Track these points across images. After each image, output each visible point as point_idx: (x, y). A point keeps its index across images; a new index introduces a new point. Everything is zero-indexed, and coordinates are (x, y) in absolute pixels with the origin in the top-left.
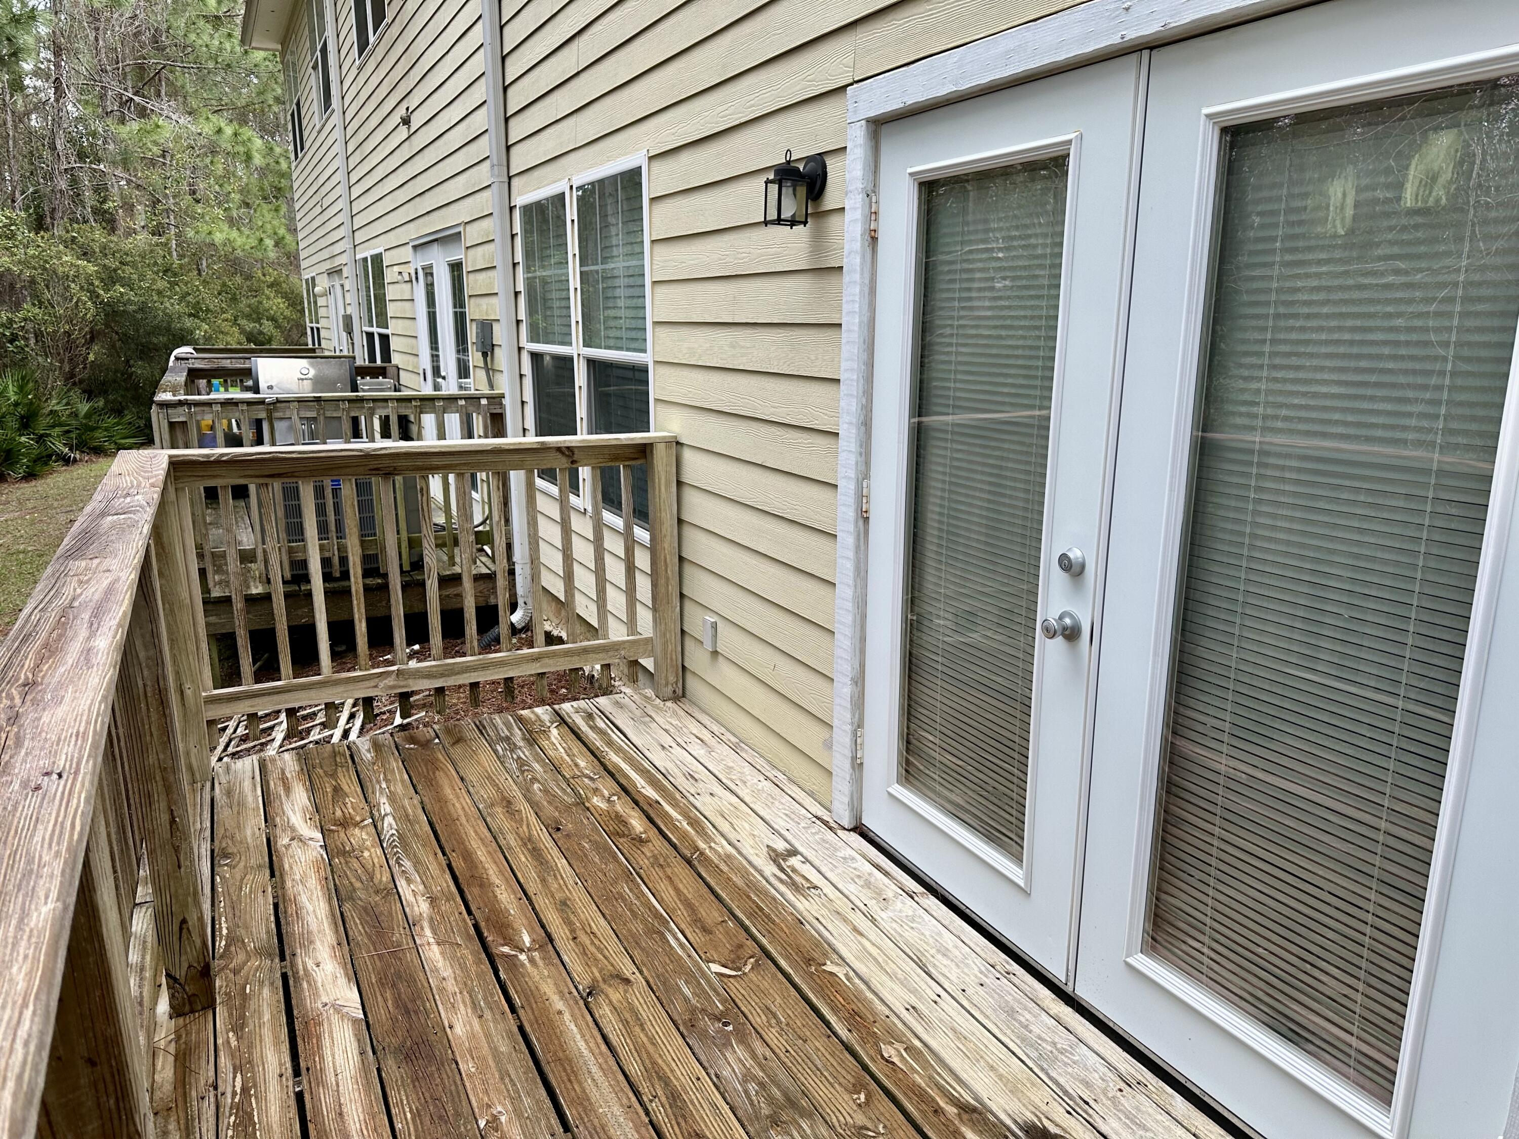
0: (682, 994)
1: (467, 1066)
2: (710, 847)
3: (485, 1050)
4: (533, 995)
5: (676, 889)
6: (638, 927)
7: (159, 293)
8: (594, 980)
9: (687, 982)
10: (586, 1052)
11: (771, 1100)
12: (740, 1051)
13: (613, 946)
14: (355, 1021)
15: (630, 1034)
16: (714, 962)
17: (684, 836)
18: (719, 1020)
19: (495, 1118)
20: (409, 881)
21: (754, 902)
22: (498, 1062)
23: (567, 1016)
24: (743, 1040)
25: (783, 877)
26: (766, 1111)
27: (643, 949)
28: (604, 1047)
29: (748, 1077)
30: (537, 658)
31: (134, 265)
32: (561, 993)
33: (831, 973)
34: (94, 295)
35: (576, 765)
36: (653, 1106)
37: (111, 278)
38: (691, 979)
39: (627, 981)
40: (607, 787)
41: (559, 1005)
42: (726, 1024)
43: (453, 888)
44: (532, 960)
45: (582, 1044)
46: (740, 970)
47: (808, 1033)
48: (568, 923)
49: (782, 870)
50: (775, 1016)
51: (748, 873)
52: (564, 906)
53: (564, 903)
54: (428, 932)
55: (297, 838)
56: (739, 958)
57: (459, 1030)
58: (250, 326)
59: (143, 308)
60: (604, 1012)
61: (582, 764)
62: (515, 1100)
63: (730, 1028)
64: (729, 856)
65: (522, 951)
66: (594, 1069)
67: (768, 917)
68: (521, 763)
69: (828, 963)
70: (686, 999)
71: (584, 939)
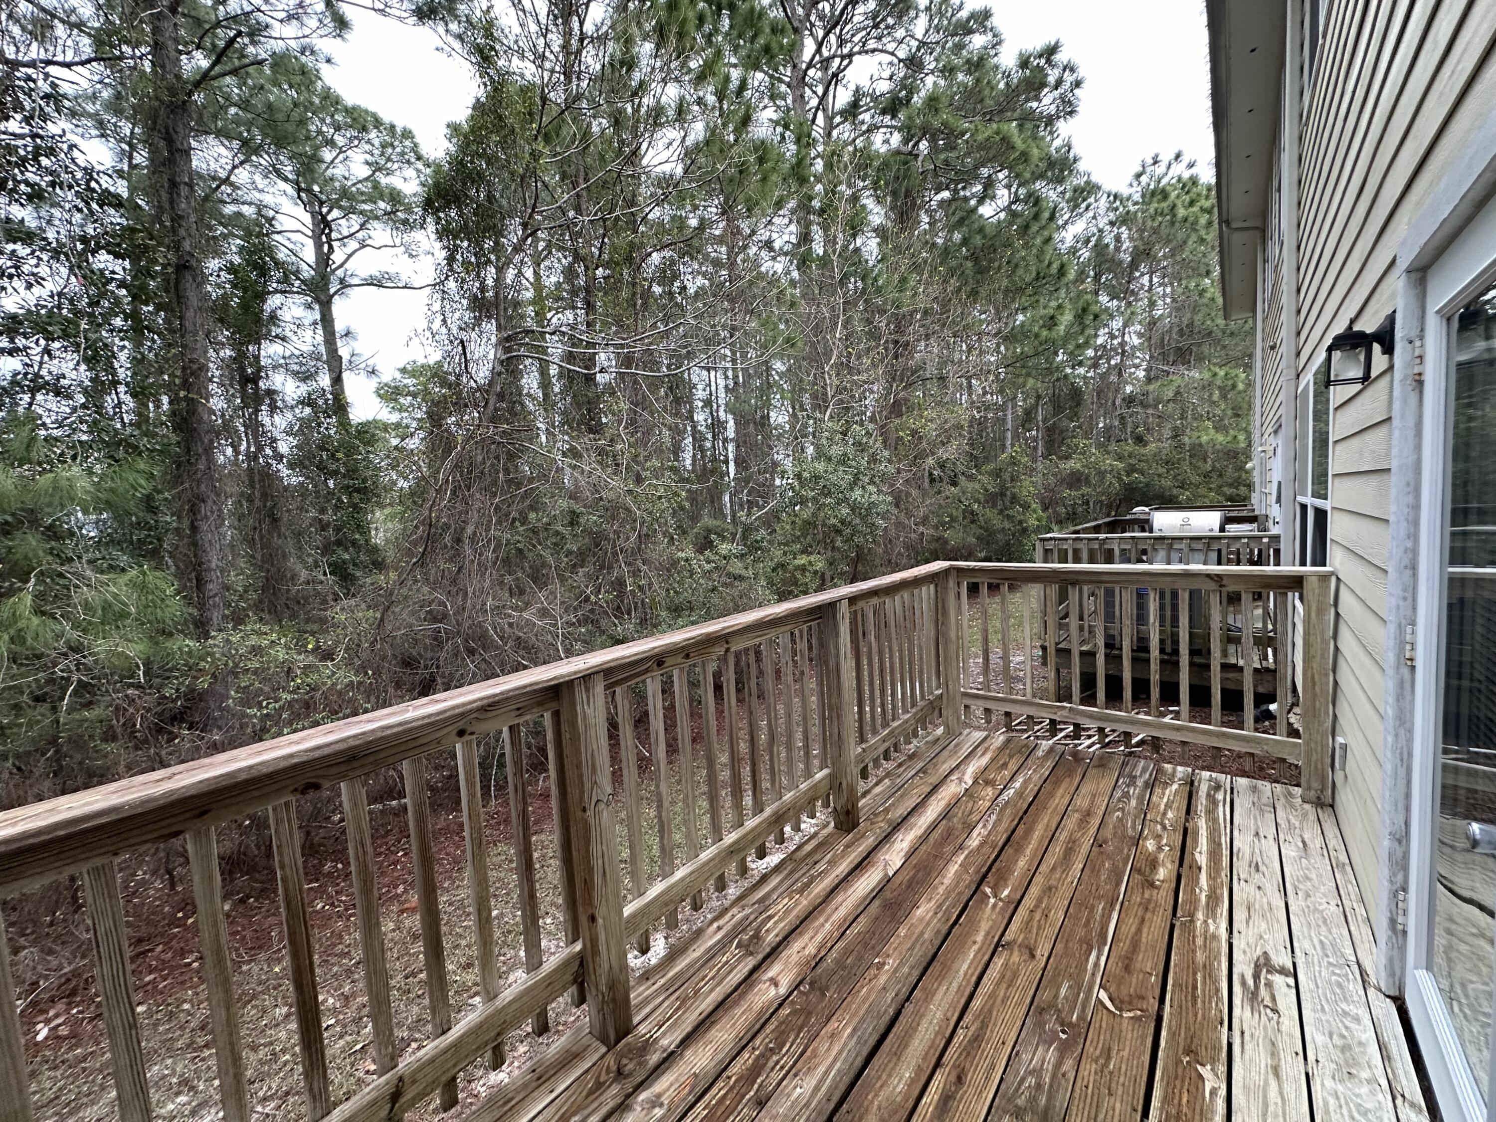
0: (1059, 989)
1: (902, 932)
2: (1205, 922)
3: (917, 931)
4: (973, 924)
5: (1139, 931)
6: (1081, 932)
7: (1160, 476)
8: (1014, 941)
9: (1070, 987)
10: (962, 972)
11: (1033, 1100)
12: (1051, 1055)
13: (1051, 932)
14: (886, 875)
15: (998, 984)
16: (1105, 989)
17: (1194, 901)
18: (1062, 1025)
19: (884, 964)
20: (984, 826)
21: (1195, 980)
22: (917, 940)
23: (976, 947)
24: (1064, 1049)
25: (1251, 982)
26: (1021, 1101)
27: (1066, 947)
28: (974, 979)
29: (1037, 1073)
30: (1178, 729)
31: (1147, 461)
32: (988, 934)
33: (1200, 1077)
34: (1120, 480)
35: (1164, 814)
36: (960, 1031)
37: (1131, 470)
38: (1077, 987)
39: (1033, 956)
40: (1171, 839)
41: (980, 938)
42: (1064, 1032)
43: (1001, 844)
44: (995, 906)
45: (965, 967)
46: (1121, 1010)
47: (1120, 1092)
48: (1040, 900)
49: (1256, 977)
50: (1108, 1058)
51: (1217, 957)
52: (1049, 890)
53: (1050, 889)
54: (962, 857)
55: (960, 780)
56: (1130, 1003)
57: (919, 912)
58: (1228, 491)
59: (1147, 485)
60: (998, 962)
61: (1170, 815)
62: (901, 964)
63: (1064, 1036)
64: (1215, 937)
65: (995, 896)
66: (955, 985)
67: (1195, 998)
68: (1126, 795)
69: (1209, 1067)
70: (1056, 997)
71: (1038, 915)
